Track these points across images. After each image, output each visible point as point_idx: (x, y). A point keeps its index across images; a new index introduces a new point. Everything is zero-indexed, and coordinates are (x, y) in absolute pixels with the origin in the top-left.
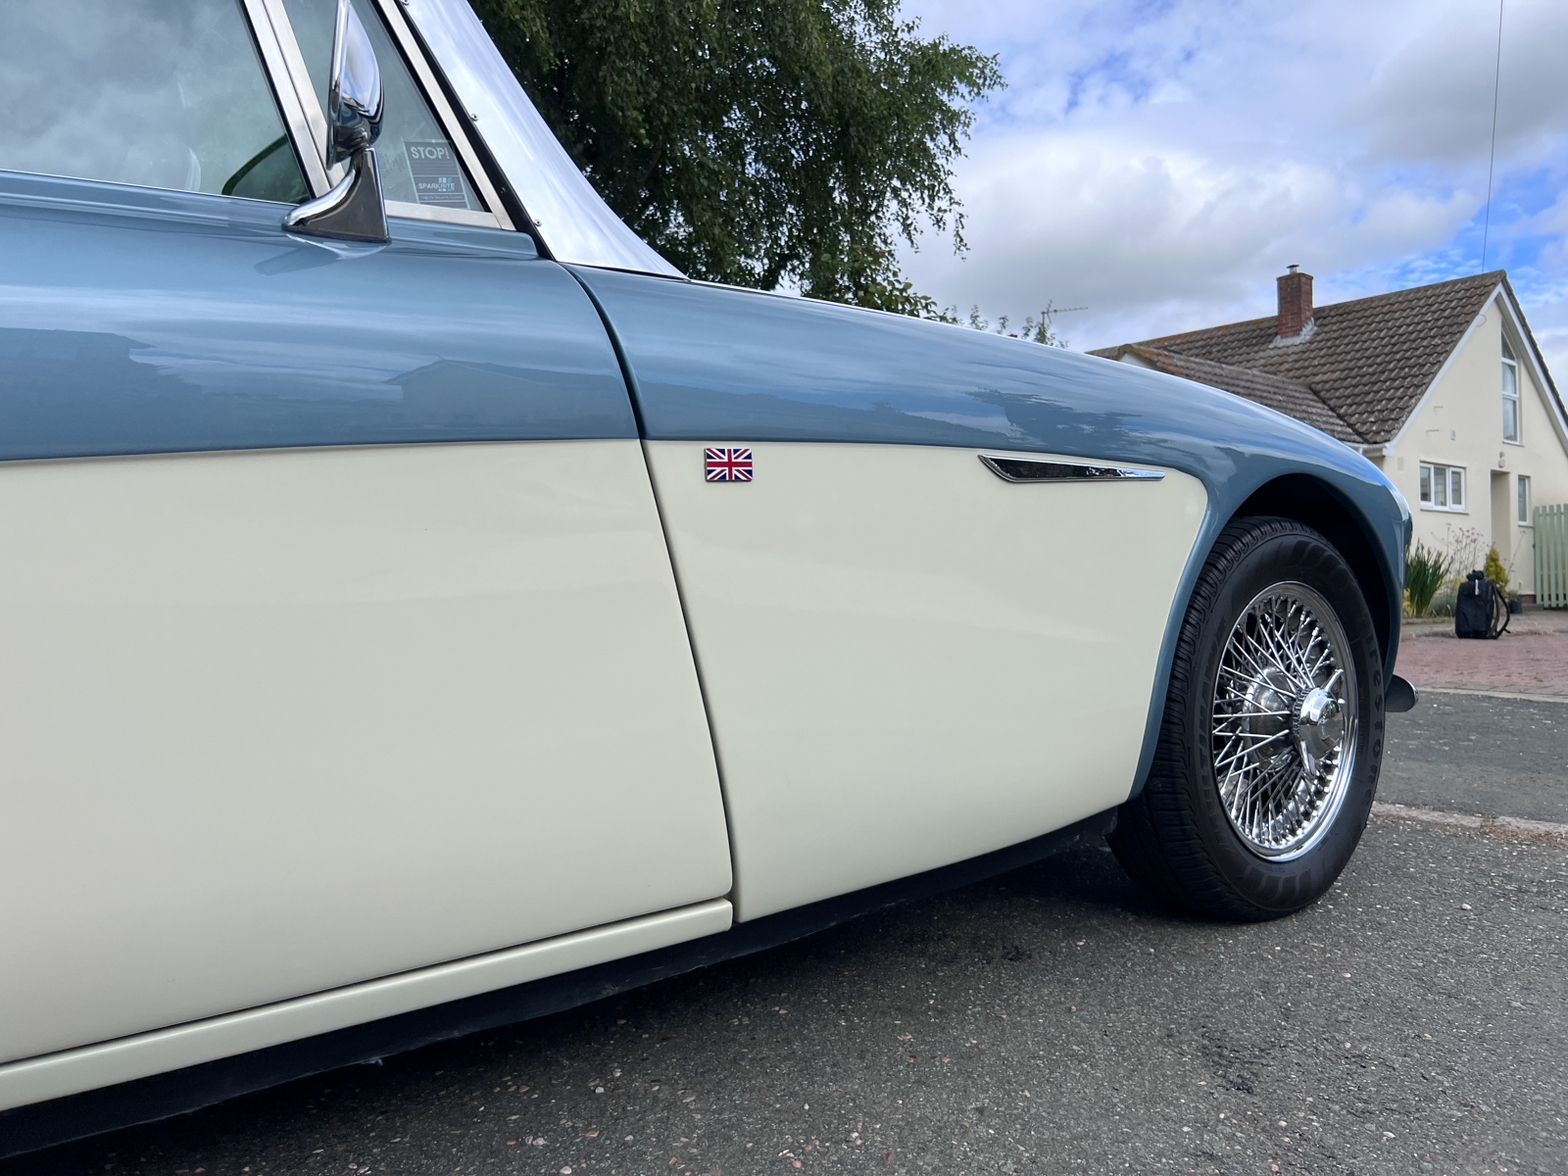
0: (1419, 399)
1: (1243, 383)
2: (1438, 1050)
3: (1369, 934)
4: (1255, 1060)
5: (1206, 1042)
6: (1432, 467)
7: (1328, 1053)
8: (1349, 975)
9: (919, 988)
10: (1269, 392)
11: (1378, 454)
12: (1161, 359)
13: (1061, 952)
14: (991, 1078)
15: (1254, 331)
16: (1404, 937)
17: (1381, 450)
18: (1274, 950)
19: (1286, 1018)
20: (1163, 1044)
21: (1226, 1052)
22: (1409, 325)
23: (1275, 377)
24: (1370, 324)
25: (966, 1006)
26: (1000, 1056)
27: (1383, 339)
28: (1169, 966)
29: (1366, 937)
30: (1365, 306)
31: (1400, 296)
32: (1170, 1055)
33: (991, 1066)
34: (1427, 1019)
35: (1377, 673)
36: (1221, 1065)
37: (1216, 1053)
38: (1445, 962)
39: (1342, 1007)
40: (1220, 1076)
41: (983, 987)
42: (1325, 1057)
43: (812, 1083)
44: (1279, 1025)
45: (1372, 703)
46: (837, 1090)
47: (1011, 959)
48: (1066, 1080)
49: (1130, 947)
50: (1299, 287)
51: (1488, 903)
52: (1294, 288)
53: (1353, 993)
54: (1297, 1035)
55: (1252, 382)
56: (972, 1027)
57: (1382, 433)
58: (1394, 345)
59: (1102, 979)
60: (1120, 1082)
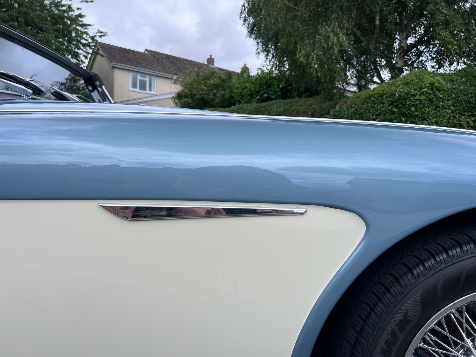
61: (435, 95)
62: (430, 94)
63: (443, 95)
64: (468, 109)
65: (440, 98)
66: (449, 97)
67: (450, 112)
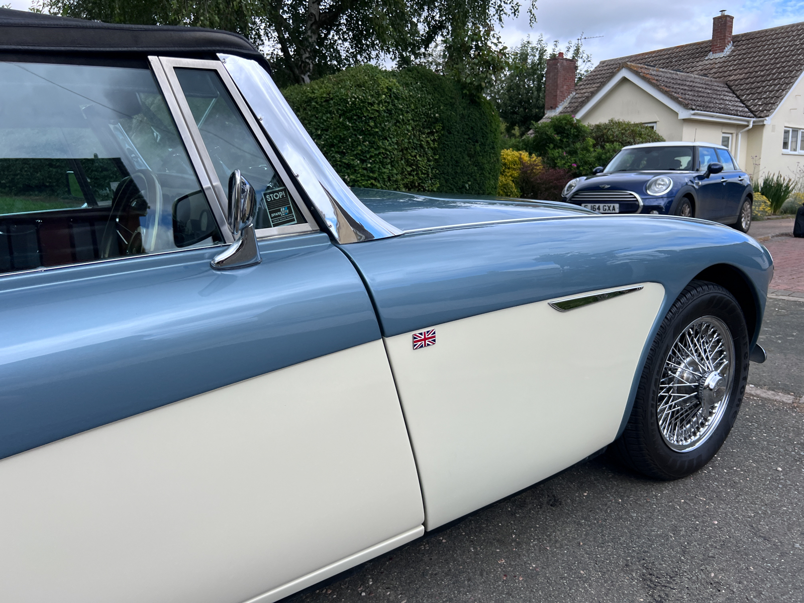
0: (788, 92)
1: (688, 83)
2: (756, 579)
3: (729, 490)
4: (668, 585)
5: (644, 571)
6: (791, 130)
7: (703, 581)
8: (716, 522)
9: (507, 526)
10: (703, 88)
11: (762, 124)
12: (643, 70)
13: (576, 501)
14: (542, 593)
15: (698, 49)
16: (746, 494)
17: (763, 121)
18: (680, 502)
19: (684, 553)
20: (624, 572)
21: (654, 578)
22: (786, 47)
23: (707, 78)
24: (764, 46)
25: (530, 540)
26: (546, 576)
27: (771, 54)
28: (627, 513)
29: (727, 493)
30: (762, 35)
31: (782, 29)
32: (627, 579)
33: (542, 583)
34: (753, 556)
35: (747, 353)
36: (650, 587)
37: (650, 580)
38: (765, 513)
39: (712, 545)
40: (650, 595)
41: (538, 526)
42: (701, 584)
43: (459, 592)
44: (680, 559)
45: (742, 368)
46: (470, 598)
47: (551, 505)
48: (577, 594)
49: (609, 497)
50: (726, 23)
51: (791, 465)
52: (722, 24)
53: (718, 536)
54: (688, 567)
55: (694, 82)
56: (533, 555)
57: (765, 112)
58: (777, 59)
59: (595, 522)
60: (603, 597)
61: (394, 105)
62: (388, 103)
63: (402, 105)
64: (427, 125)
65: (399, 109)
66: (408, 108)
67: (410, 128)
